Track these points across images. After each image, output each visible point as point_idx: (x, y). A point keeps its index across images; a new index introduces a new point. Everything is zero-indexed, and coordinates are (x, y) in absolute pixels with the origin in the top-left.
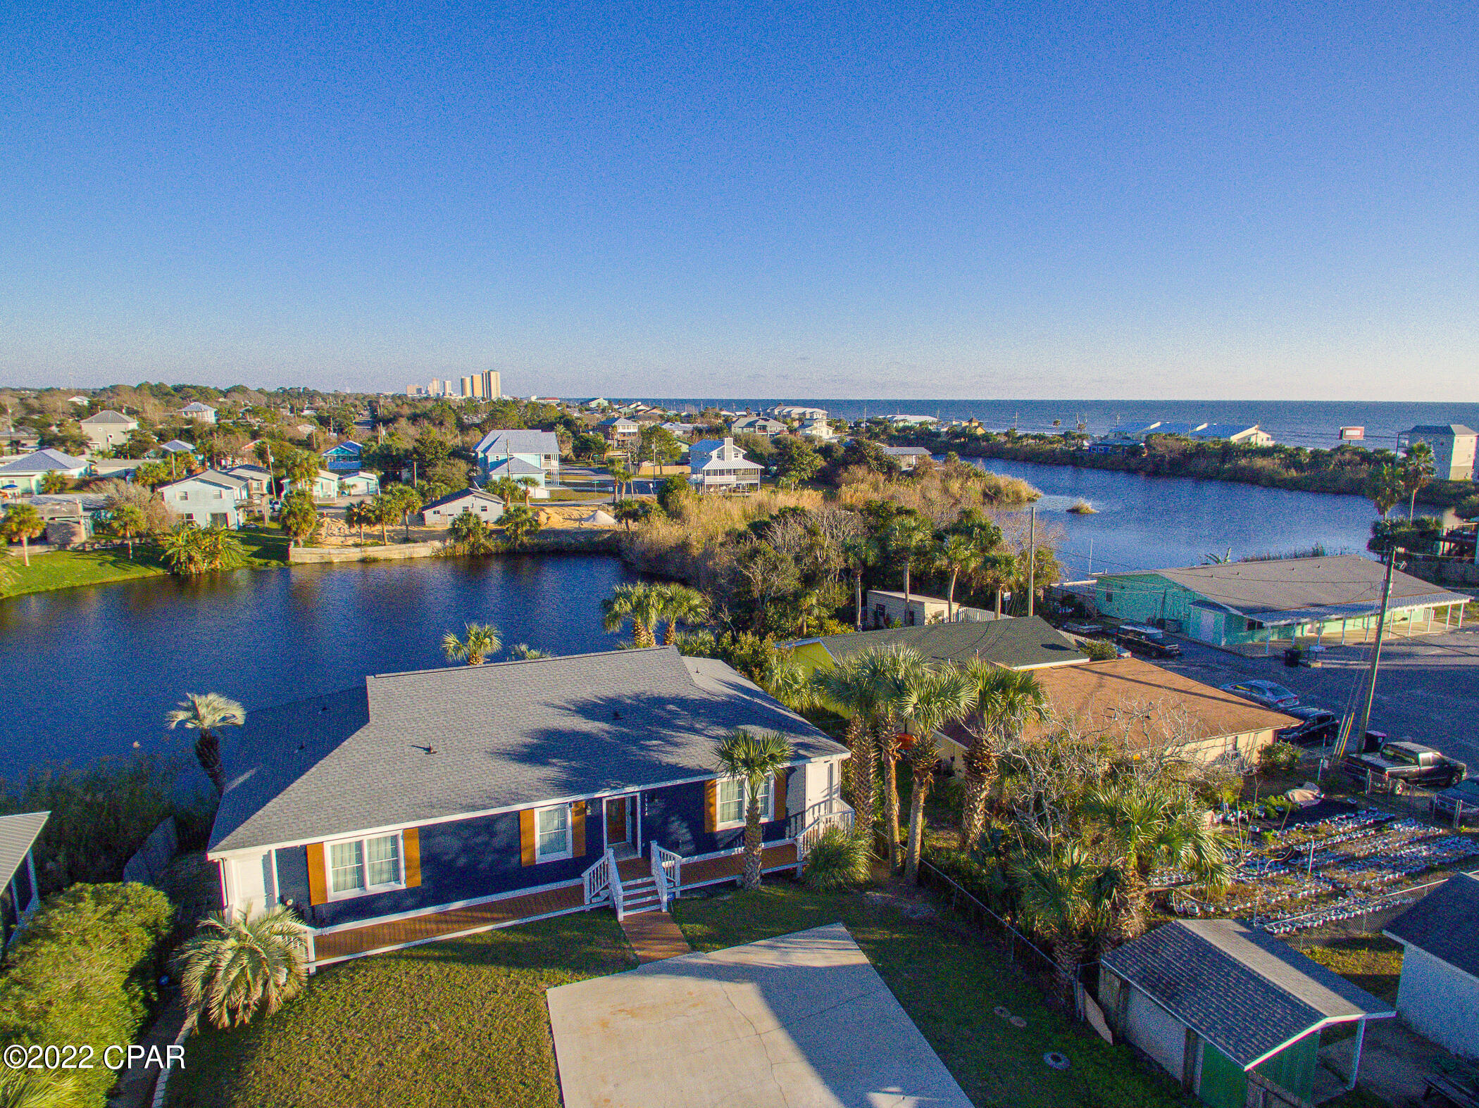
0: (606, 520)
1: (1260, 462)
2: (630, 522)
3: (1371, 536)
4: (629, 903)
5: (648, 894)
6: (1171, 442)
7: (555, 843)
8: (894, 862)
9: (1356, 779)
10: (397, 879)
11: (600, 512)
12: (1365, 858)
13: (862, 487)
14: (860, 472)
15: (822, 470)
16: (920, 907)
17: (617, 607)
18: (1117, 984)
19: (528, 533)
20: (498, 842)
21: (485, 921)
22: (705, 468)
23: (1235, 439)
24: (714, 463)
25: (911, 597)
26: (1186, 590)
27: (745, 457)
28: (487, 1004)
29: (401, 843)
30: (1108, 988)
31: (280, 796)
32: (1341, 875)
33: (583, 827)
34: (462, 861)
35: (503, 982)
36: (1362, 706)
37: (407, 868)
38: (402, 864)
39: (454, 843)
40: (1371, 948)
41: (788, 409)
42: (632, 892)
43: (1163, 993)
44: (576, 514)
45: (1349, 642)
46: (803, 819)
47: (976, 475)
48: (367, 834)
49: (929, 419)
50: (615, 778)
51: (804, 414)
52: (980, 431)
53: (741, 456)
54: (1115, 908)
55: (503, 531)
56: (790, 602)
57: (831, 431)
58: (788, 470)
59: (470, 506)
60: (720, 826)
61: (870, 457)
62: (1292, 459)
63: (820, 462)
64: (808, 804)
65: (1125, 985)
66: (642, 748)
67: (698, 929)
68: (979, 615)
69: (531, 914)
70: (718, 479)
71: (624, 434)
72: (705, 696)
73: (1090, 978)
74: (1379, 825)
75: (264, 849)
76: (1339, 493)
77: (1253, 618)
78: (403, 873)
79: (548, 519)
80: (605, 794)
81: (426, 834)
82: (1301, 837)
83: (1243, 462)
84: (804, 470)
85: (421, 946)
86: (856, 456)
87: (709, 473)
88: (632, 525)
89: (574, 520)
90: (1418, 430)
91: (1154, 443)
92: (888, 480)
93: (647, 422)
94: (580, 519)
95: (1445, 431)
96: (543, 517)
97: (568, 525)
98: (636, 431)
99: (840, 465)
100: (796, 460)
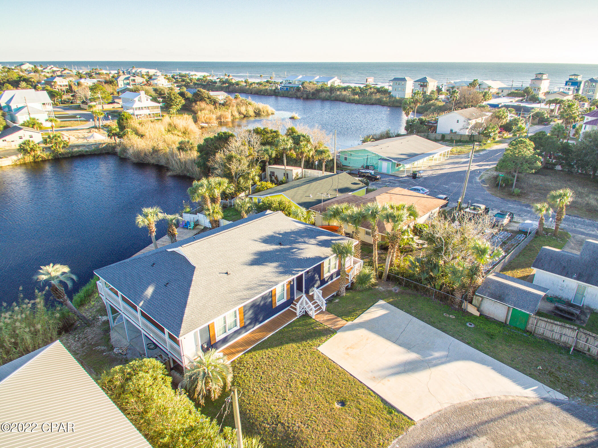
0: (100, 137)
2: (116, 138)
3: (405, 125)
6: (311, 85)
7: (281, 297)
10: (236, 326)
11: (95, 133)
13: (207, 112)
14: (203, 105)
15: (185, 105)
18: (481, 299)
19: (64, 147)
22: (133, 107)
23: (329, 83)
24: (137, 105)
25: (288, 168)
26: (376, 155)
27: (151, 100)
28: (303, 359)
29: (238, 312)
30: (476, 301)
31: (187, 307)
33: (289, 289)
35: (299, 349)
38: (238, 319)
43: (499, 299)
44: (80, 135)
47: (248, 103)
48: (227, 314)
51: (148, 72)
52: (233, 81)
53: (149, 100)
55: (49, 148)
57: (167, 82)
58: (171, 105)
59: (23, 136)
60: (326, 276)
61: (206, 98)
62: (354, 91)
63: (183, 101)
65: (483, 298)
66: (293, 253)
70: (141, 112)
71: (62, 86)
73: (468, 299)
75: (194, 332)
78: (238, 322)
79: (69, 139)
80: (296, 276)
84: (178, 105)
86: (198, 97)
87: (136, 109)
88: (118, 140)
89: (83, 138)
90: (395, 79)
91: (305, 85)
92: (216, 108)
93: (71, 79)
94: (85, 138)
95: (404, 80)
96: (66, 139)
97: (80, 142)
98: (67, 84)
99: (193, 102)
100: (174, 100)
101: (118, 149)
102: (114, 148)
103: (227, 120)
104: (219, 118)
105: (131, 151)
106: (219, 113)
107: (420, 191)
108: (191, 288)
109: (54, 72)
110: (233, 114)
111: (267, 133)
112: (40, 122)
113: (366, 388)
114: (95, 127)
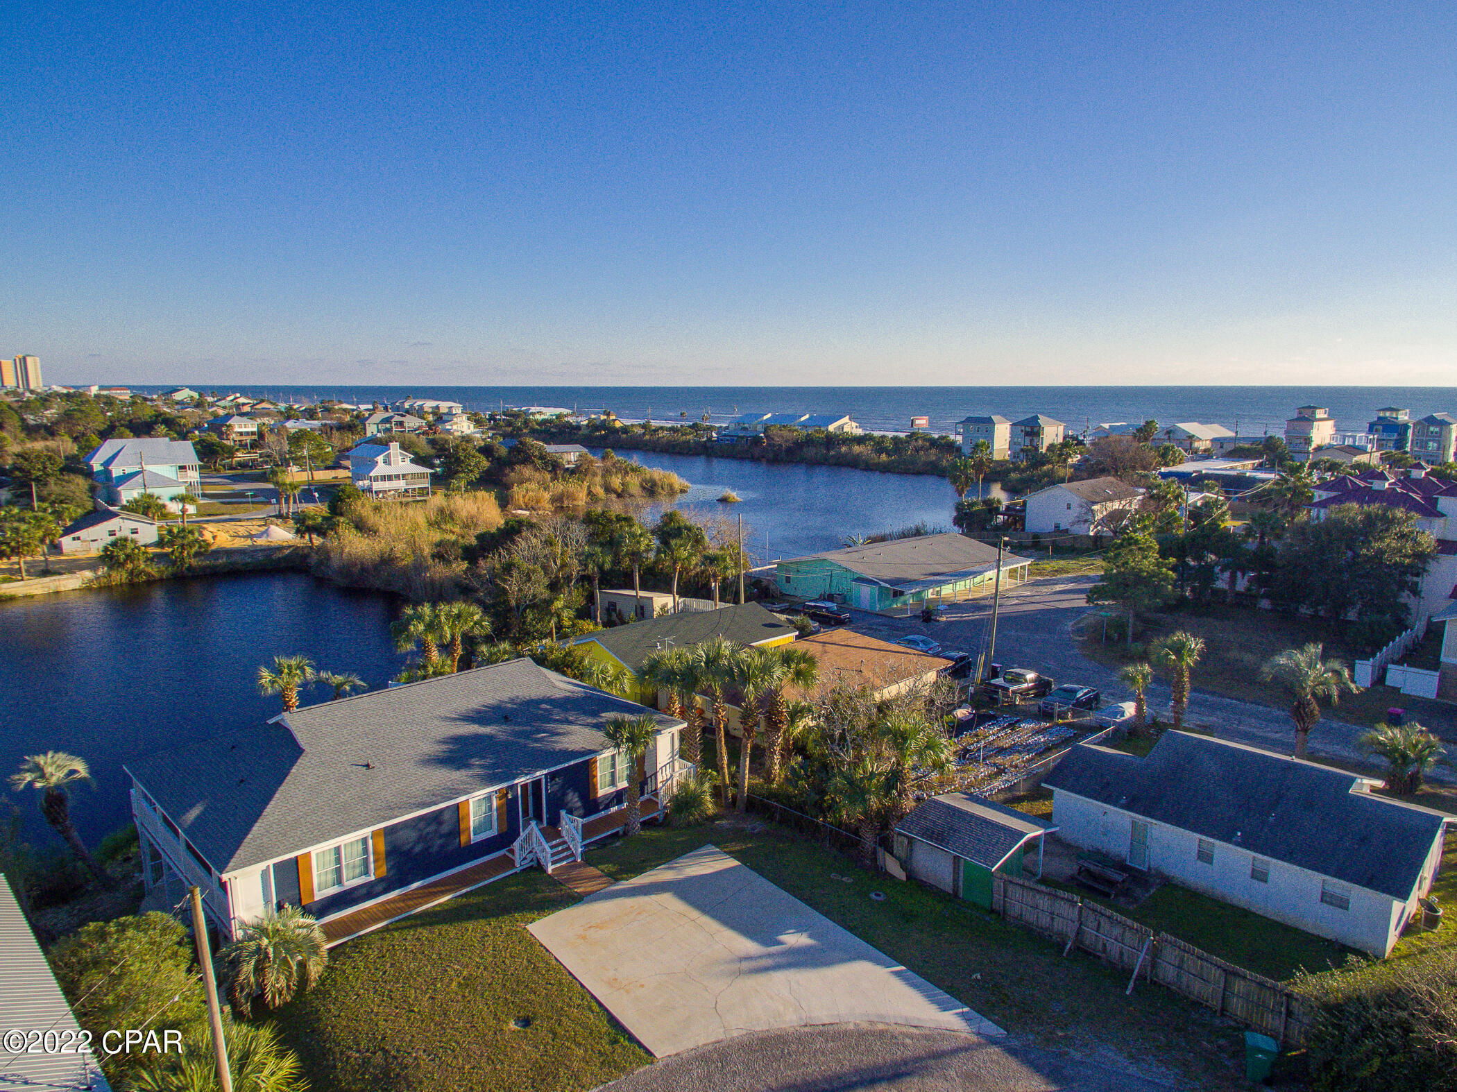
0: (282, 535)
1: (857, 449)
2: (314, 536)
3: (955, 514)
4: (555, 858)
5: (563, 851)
6: (785, 433)
7: (484, 825)
8: (726, 797)
9: (991, 698)
10: (367, 873)
11: (273, 527)
12: (1010, 747)
13: (533, 486)
14: (527, 471)
15: (487, 471)
16: (755, 824)
17: (412, 628)
18: (906, 841)
19: (197, 554)
20: (445, 828)
21: (444, 893)
22: (372, 474)
23: (831, 428)
24: (380, 469)
25: (642, 594)
26: (847, 570)
27: (412, 461)
28: (486, 944)
29: (370, 842)
30: (899, 846)
31: (260, 821)
32: (999, 760)
33: (505, 809)
34: (418, 849)
35: (488, 928)
36: (988, 647)
37: (375, 861)
38: (372, 858)
39: (412, 835)
40: (1028, 801)
41: (419, 403)
42: (556, 850)
43: (937, 839)
44: (242, 531)
45: (960, 599)
46: (656, 779)
47: (633, 470)
48: (341, 840)
49: (564, 411)
50: (525, 766)
51: (437, 407)
52: (618, 424)
53: (408, 461)
54: (900, 795)
55: (167, 555)
56: (543, 607)
57: (472, 426)
58: (457, 472)
59: (117, 529)
60: (601, 792)
61: (535, 456)
62: (879, 445)
63: (485, 464)
64: (659, 766)
65: (911, 840)
66: (537, 740)
67: (610, 867)
68: (696, 604)
69: (478, 881)
70: (386, 485)
71: (241, 434)
72: (568, 694)
73: (886, 843)
74: (1012, 726)
75: (262, 865)
76: (918, 473)
77: (896, 587)
78: (372, 866)
79: (214, 537)
80: (521, 780)
81: (389, 831)
82: (971, 741)
83: (843, 449)
84: (471, 471)
85: (403, 919)
86: (520, 456)
87: (376, 479)
88: (317, 541)
89: (244, 537)
90: (969, 420)
91: (770, 433)
92: (555, 478)
93: (266, 420)
94: (251, 536)
95: (990, 421)
96: (208, 536)
97: (239, 543)
98: (255, 429)
99: (505, 465)
100: (463, 462)
101: (314, 559)
102: (306, 556)
103: (575, 503)
104: (558, 500)
105: (335, 562)
106: (559, 487)
107: (918, 645)
108: (282, 788)
109: (238, 406)
110: (593, 490)
111: (610, 521)
112: (160, 502)
113: (588, 997)
114: (280, 516)
